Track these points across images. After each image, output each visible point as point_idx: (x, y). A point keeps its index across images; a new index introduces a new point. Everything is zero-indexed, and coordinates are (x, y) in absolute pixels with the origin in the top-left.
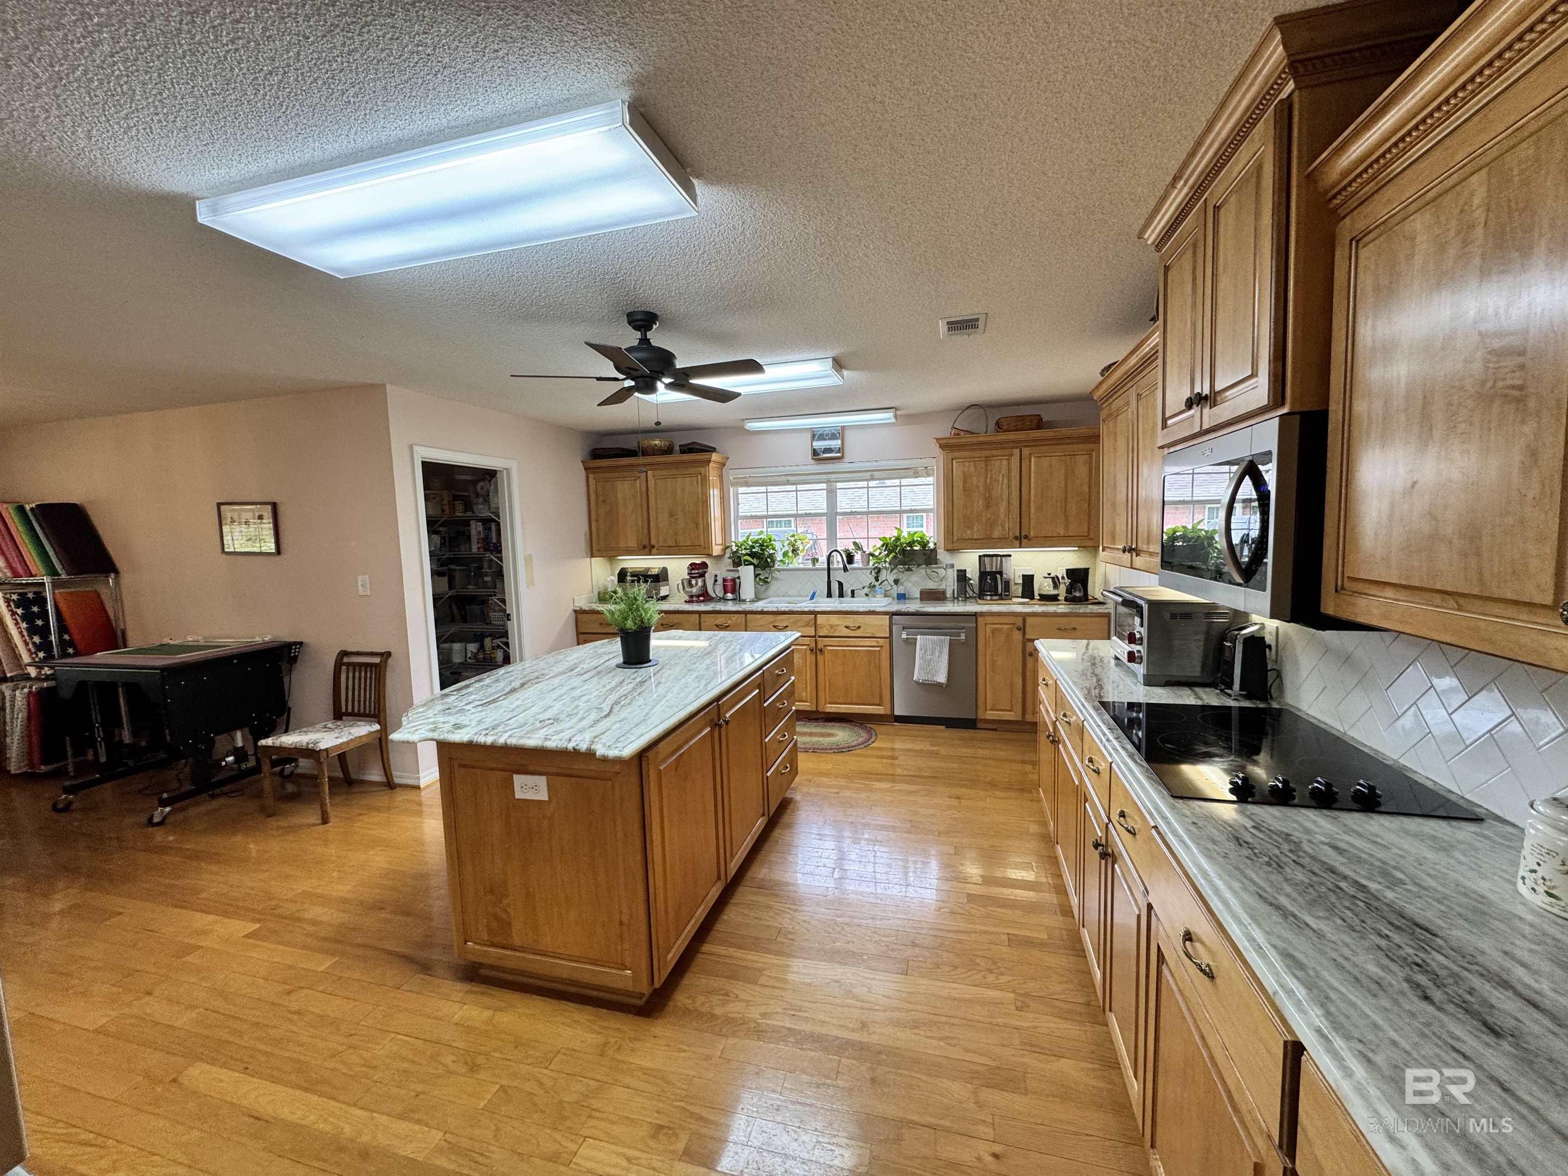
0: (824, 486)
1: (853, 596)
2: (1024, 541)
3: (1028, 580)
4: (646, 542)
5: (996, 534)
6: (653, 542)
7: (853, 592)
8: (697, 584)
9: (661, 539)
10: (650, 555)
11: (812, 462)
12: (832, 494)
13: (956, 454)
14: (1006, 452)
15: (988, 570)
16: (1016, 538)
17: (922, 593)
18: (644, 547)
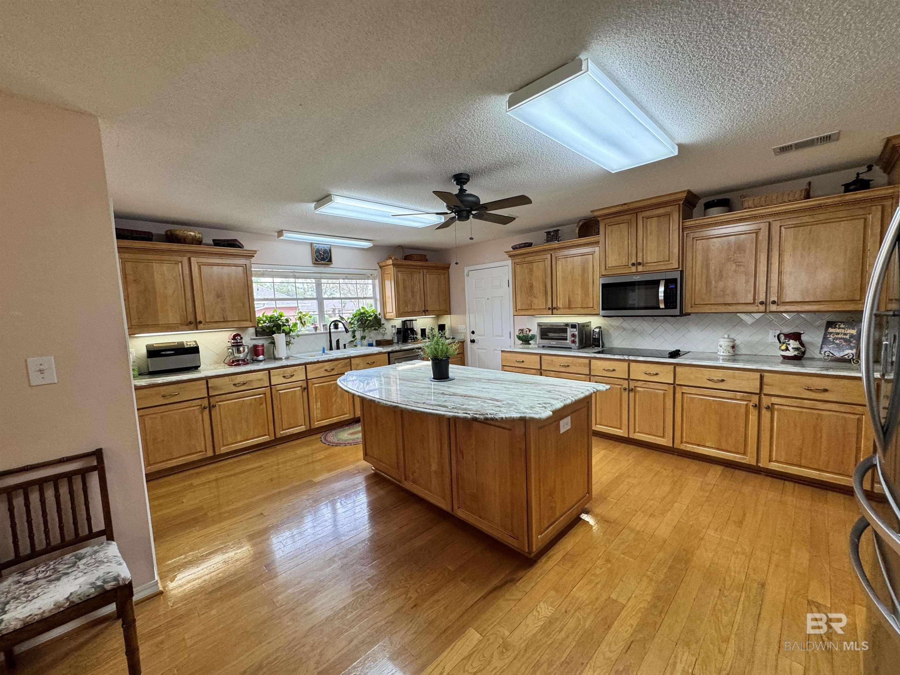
0: (314, 281)
1: (345, 348)
2: (427, 312)
3: (423, 331)
4: (191, 318)
5: (416, 310)
6: (200, 318)
7: (345, 345)
8: (244, 351)
9: (208, 316)
10: (197, 329)
11: (312, 265)
12: (319, 286)
13: (400, 269)
14: (418, 270)
15: (409, 327)
16: (424, 311)
17: (377, 341)
18: (191, 323)
